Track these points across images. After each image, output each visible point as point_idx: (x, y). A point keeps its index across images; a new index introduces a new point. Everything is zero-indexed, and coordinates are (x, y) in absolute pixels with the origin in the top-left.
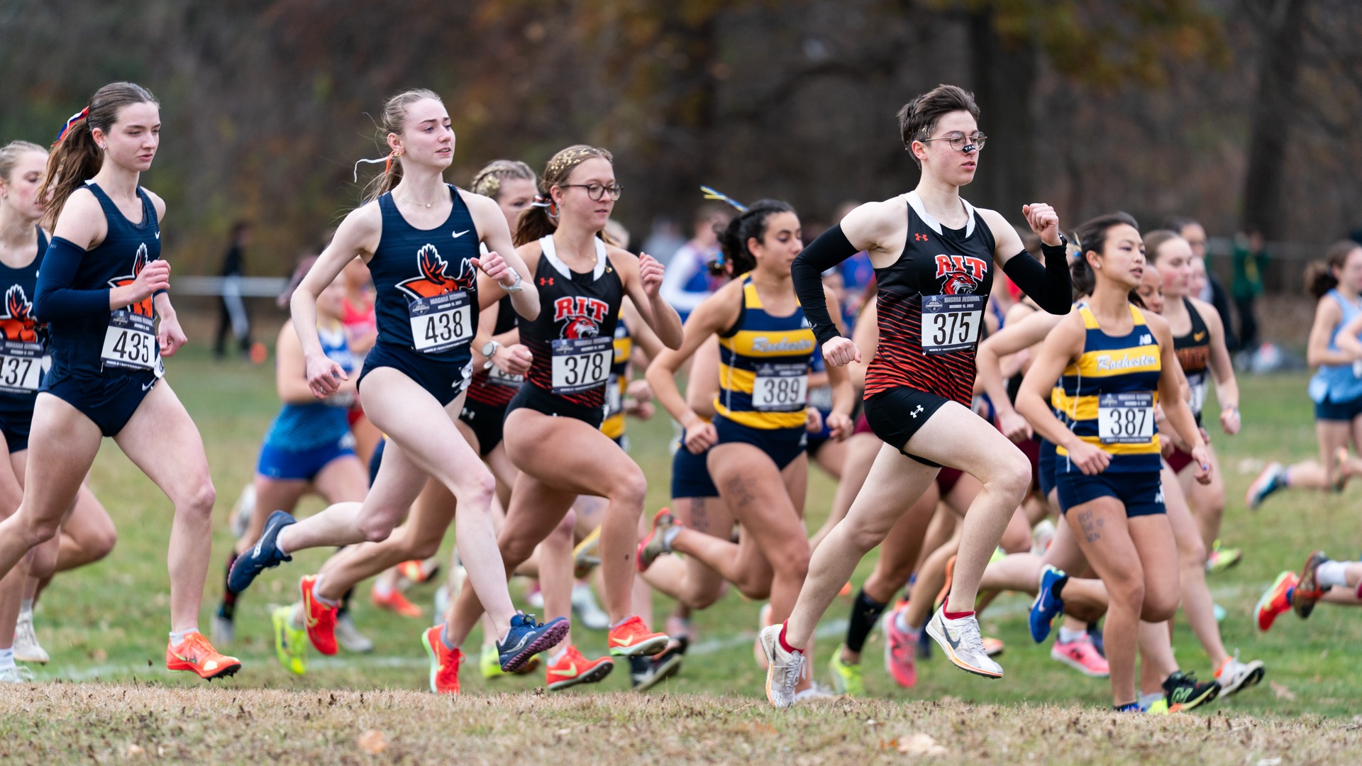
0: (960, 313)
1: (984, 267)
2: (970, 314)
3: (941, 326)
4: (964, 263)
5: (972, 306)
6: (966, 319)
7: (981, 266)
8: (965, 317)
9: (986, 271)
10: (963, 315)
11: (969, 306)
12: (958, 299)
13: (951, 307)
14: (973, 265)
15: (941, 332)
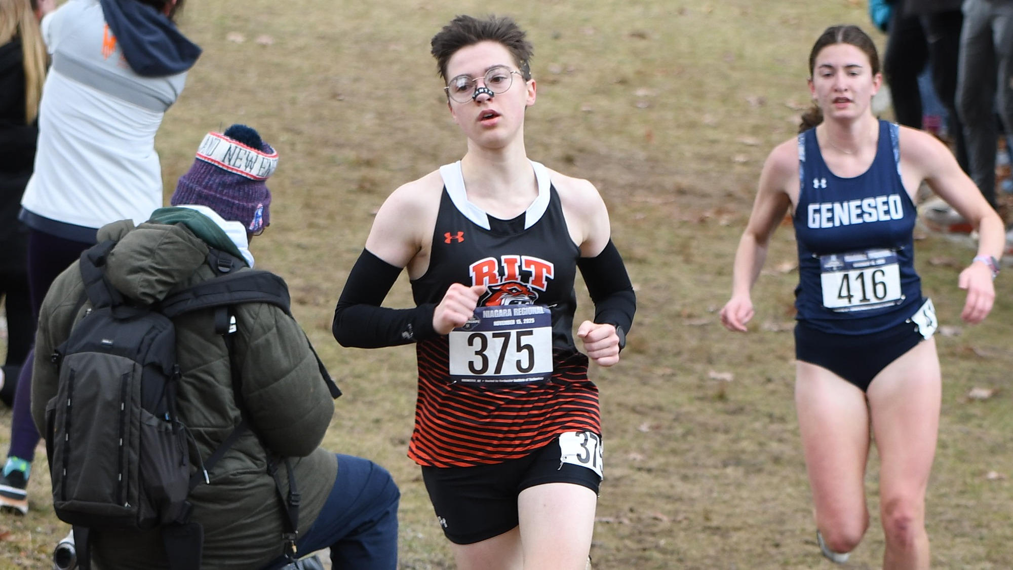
0: (513, 333)
1: (549, 272)
2: (531, 333)
3: (479, 349)
4: (520, 267)
5: (532, 320)
6: (525, 340)
7: (544, 270)
8: (523, 338)
9: (552, 277)
10: (519, 335)
11: (527, 321)
12: (508, 313)
13: (496, 323)
14: (532, 269)
15: (480, 358)
